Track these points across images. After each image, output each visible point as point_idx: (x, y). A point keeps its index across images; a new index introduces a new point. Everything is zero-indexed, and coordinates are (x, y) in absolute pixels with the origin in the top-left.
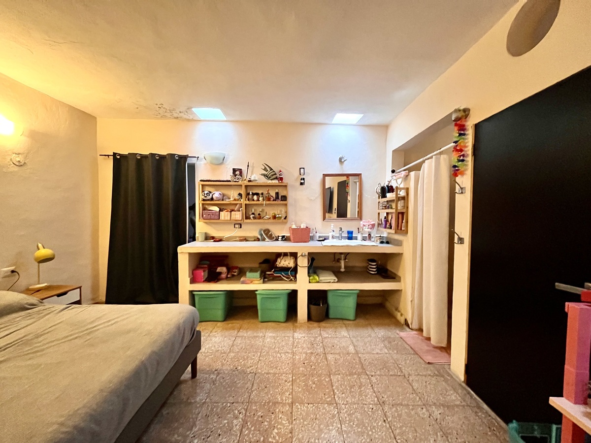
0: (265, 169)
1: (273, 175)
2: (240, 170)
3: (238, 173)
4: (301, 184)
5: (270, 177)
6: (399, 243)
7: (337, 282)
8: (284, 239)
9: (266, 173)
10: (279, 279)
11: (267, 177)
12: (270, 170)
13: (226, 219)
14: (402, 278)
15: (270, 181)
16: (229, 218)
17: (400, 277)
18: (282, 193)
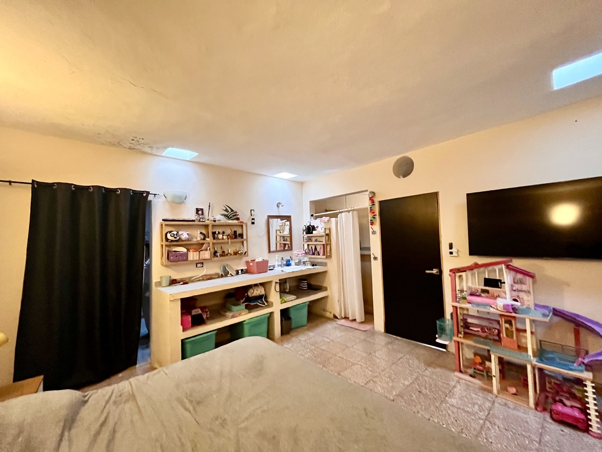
0: (226, 210)
1: (234, 216)
2: (202, 210)
3: (200, 212)
4: (253, 223)
5: (231, 217)
6: (325, 264)
7: (296, 299)
8: (243, 272)
9: (227, 213)
10: (257, 307)
11: (228, 217)
12: (231, 211)
13: (195, 259)
14: (328, 288)
15: (231, 221)
16: (198, 258)
17: (327, 288)
18: (239, 231)
